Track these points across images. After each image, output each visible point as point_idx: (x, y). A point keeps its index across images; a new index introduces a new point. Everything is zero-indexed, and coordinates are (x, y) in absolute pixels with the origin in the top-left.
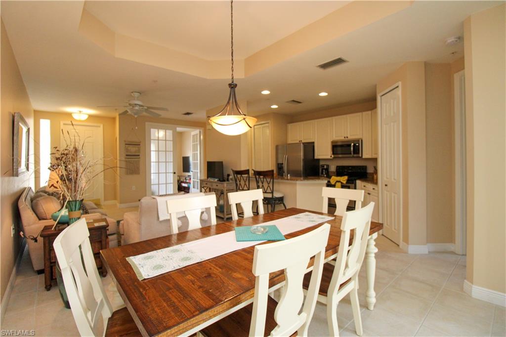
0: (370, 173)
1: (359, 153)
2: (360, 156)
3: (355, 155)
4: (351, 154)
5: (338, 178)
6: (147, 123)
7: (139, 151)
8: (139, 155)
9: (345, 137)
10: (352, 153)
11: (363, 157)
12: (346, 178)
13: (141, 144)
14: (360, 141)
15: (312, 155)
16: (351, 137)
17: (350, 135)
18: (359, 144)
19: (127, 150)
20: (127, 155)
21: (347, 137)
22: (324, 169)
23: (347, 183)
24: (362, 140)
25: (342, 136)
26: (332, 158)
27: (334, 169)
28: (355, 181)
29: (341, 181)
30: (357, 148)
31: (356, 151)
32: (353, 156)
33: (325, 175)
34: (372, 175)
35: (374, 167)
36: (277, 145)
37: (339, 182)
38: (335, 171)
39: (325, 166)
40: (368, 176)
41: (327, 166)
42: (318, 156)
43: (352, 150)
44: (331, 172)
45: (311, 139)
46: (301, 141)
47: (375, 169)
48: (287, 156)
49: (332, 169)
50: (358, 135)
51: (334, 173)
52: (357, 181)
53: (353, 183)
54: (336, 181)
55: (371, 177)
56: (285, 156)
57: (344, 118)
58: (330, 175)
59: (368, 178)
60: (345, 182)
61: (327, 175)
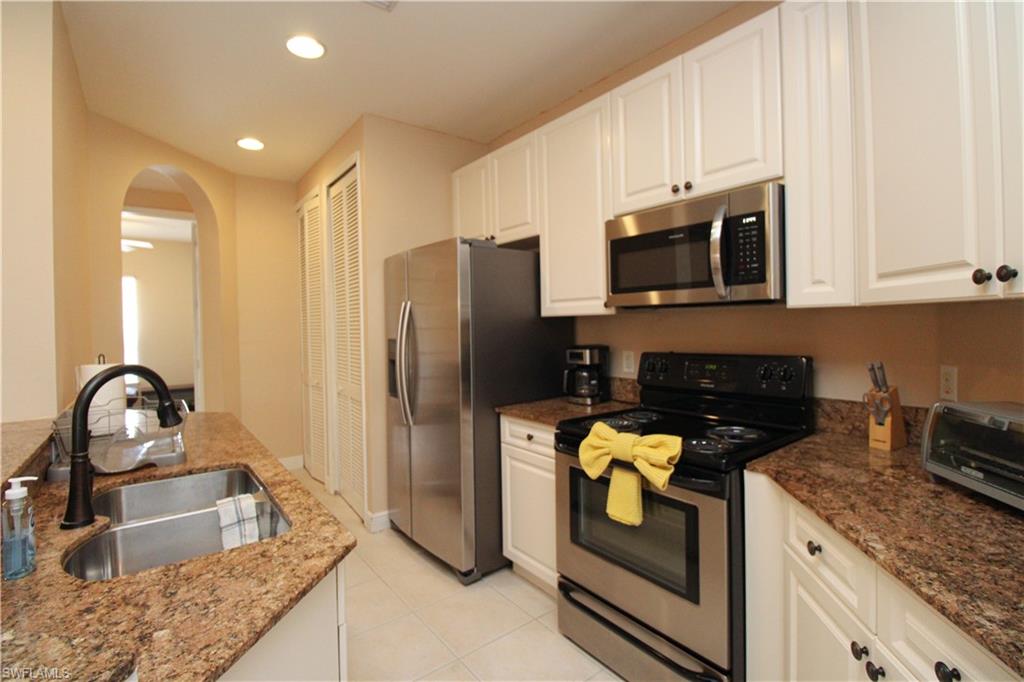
0: (832, 402)
1: (762, 277)
3: (743, 292)
4: (710, 283)
5: (627, 444)
9: (676, 190)
10: (718, 278)
11: (793, 302)
12: (672, 446)
14: (771, 192)
15: (531, 293)
16: (706, 185)
17: (706, 173)
18: (761, 216)
21: (688, 187)
22: (584, 367)
23: (672, 480)
24: (782, 189)
25: (664, 185)
26: (612, 311)
27: (632, 370)
28: (735, 474)
29: (636, 464)
30: (751, 243)
31: (745, 263)
32: (720, 297)
33: (589, 401)
34: (845, 415)
35: (872, 369)
36: (387, 256)
37: (628, 466)
38: (635, 377)
39: (588, 352)
40: (822, 422)
41: (596, 352)
42: (557, 305)
43: (716, 256)
44: (616, 386)
45: (527, 223)
46: (493, 238)
47: (879, 383)
48: (409, 303)
49: (626, 370)
50: (755, 160)
51: (631, 397)
52: (748, 475)
53: (719, 495)
54: (608, 459)
55: (840, 428)
56: (403, 304)
57: (669, 76)
58: (616, 396)
59: (824, 431)
60: (660, 479)
61: (597, 399)
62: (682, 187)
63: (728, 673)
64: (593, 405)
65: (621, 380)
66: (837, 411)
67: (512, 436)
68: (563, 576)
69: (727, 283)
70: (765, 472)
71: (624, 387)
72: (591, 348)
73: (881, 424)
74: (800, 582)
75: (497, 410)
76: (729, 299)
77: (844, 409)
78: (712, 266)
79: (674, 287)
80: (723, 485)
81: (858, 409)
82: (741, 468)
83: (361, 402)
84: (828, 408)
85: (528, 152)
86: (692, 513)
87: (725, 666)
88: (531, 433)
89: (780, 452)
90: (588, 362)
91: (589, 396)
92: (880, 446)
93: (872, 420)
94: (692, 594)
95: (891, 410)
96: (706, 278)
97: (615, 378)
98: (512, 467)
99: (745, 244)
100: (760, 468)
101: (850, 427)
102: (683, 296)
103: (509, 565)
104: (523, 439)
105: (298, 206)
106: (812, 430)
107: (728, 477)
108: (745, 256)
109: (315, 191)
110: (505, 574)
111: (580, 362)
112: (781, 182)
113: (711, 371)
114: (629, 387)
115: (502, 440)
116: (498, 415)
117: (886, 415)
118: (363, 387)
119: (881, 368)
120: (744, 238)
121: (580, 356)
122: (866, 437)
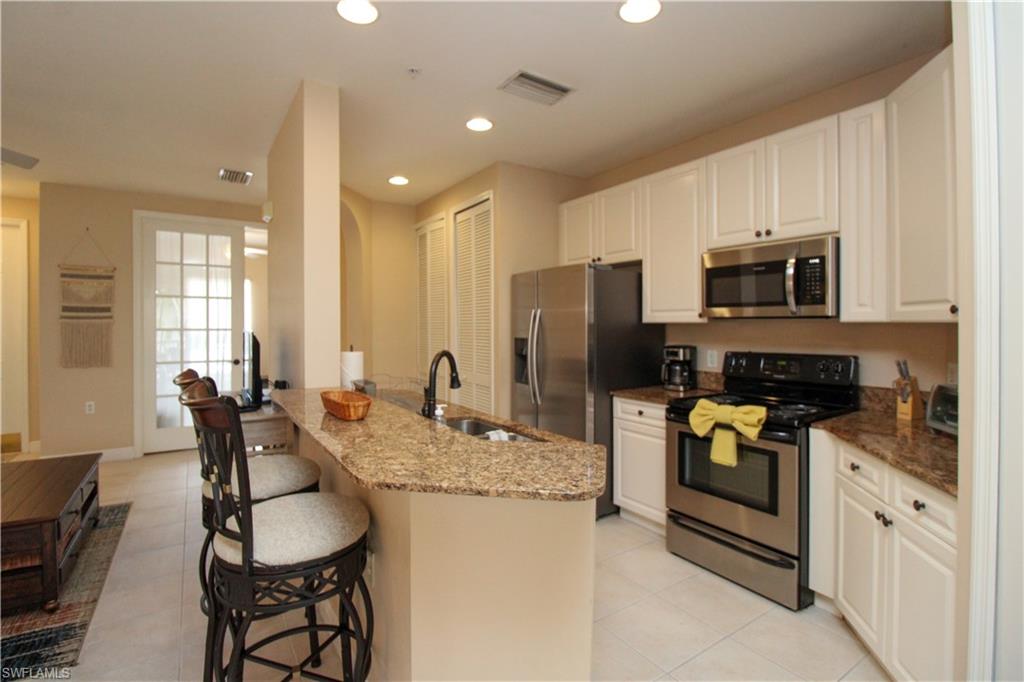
0: (872, 389)
1: (822, 301)
2: (830, 311)
3: (805, 310)
4: (785, 303)
5: (726, 412)
6: (138, 214)
7: (109, 294)
8: (108, 310)
9: (758, 234)
10: (791, 299)
11: (845, 317)
12: (759, 413)
13: (117, 275)
14: (830, 244)
16: (783, 232)
17: (782, 224)
18: (823, 259)
19: (66, 294)
20: (65, 309)
21: (768, 233)
22: (679, 363)
23: (761, 436)
24: (838, 241)
25: (748, 230)
26: (704, 320)
27: (716, 365)
28: (803, 430)
29: (734, 425)
30: (815, 277)
31: (811, 290)
32: (792, 313)
33: (681, 388)
34: (881, 397)
35: (899, 364)
36: (515, 273)
37: (728, 427)
38: (720, 371)
39: (681, 351)
40: (864, 403)
41: (688, 351)
42: (656, 314)
43: (790, 284)
44: (701, 378)
45: (631, 250)
46: (599, 259)
47: (904, 373)
48: (539, 311)
49: (709, 365)
50: (818, 218)
51: (714, 386)
52: (812, 431)
53: (793, 443)
54: (712, 423)
55: (878, 407)
56: (533, 311)
57: (755, 152)
58: (701, 386)
59: (866, 409)
60: (752, 433)
61: (688, 387)
62: (763, 233)
63: (798, 559)
64: (685, 391)
65: (706, 373)
66: (877, 395)
67: (623, 412)
68: (671, 510)
69: (798, 302)
70: (825, 428)
71: (709, 379)
72: (684, 348)
73: (905, 402)
74: (846, 493)
75: (611, 393)
76: (798, 314)
77: (881, 394)
78: (787, 290)
79: (740, 305)
80: (795, 437)
81: (891, 394)
82: (808, 426)
83: (489, 388)
84: (869, 393)
85: (633, 194)
86: (773, 457)
87: (796, 554)
88: (642, 409)
89: (834, 419)
90: (681, 358)
91: (681, 384)
92: (904, 417)
93: (899, 399)
94: (772, 509)
95: (912, 391)
96: (781, 299)
97: (700, 372)
98: (623, 436)
99: (811, 277)
100: (821, 426)
101: (885, 406)
102: (749, 311)
103: (617, 510)
104: (634, 414)
105: (419, 225)
106: (857, 408)
107: (799, 432)
108: (811, 286)
109: (442, 214)
110: (614, 518)
111: (677, 359)
112: (837, 235)
113: (783, 366)
114: (712, 379)
115: (615, 415)
116: (611, 397)
117: (908, 395)
118: (493, 376)
119: (905, 363)
120: (811, 273)
121: (676, 354)
122: (895, 412)
